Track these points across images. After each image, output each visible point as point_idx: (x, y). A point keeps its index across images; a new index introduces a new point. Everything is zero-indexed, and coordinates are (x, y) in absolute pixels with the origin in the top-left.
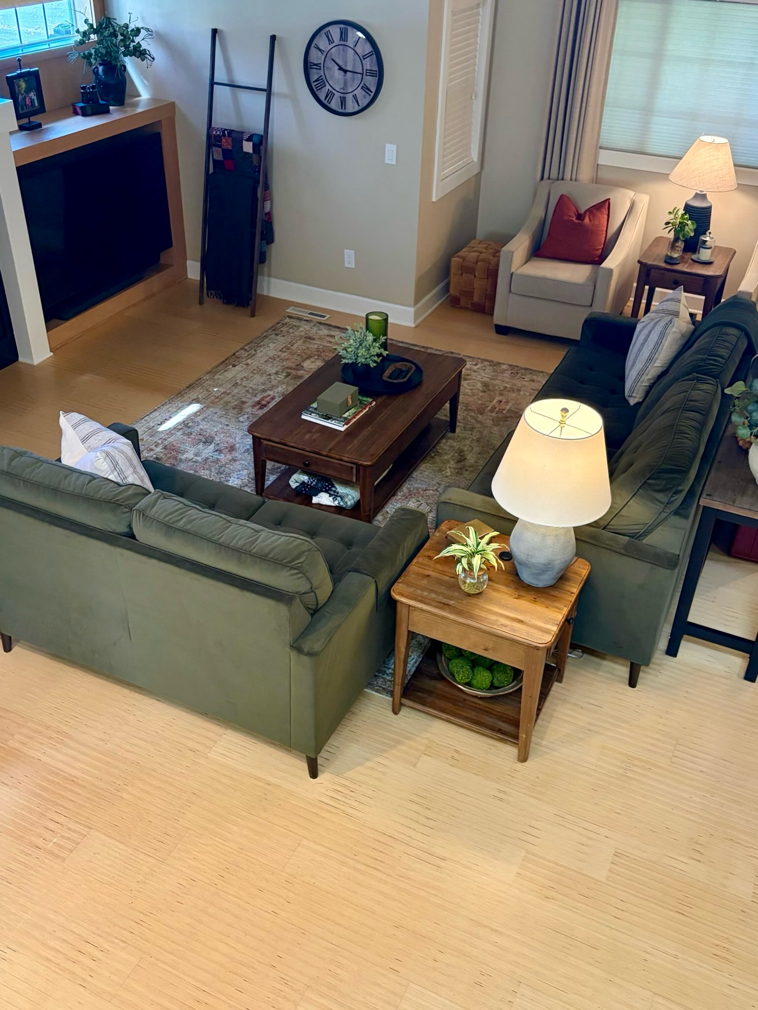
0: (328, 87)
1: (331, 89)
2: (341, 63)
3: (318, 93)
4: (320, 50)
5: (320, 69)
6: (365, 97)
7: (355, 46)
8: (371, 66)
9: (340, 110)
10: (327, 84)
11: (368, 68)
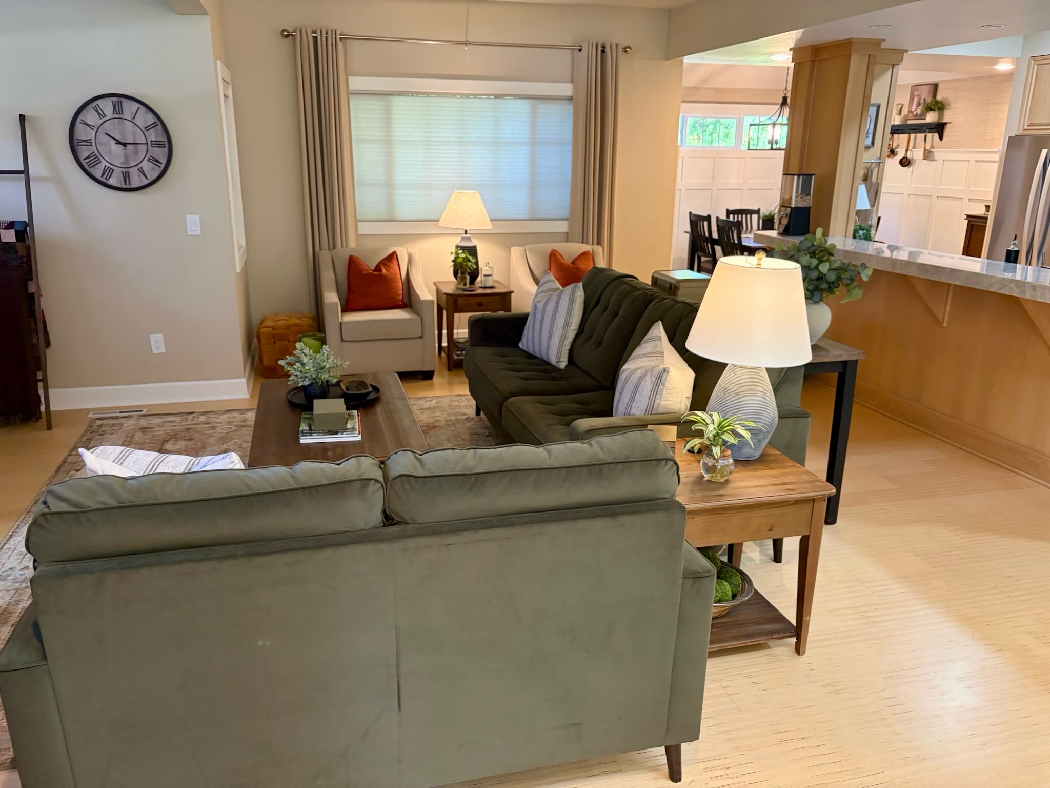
0: (104, 163)
1: (108, 165)
2: (118, 138)
3: (92, 171)
4: (88, 125)
5: (91, 145)
6: (153, 169)
7: (134, 118)
8: (156, 137)
9: (124, 186)
10: (102, 160)
11: (154, 139)
